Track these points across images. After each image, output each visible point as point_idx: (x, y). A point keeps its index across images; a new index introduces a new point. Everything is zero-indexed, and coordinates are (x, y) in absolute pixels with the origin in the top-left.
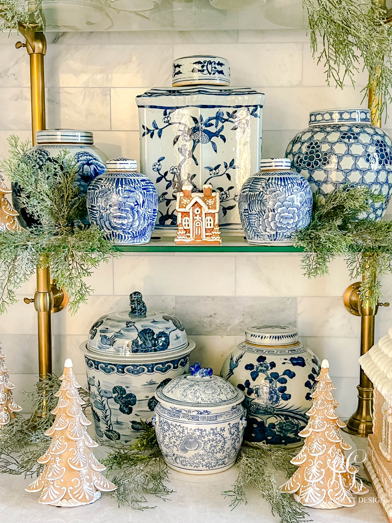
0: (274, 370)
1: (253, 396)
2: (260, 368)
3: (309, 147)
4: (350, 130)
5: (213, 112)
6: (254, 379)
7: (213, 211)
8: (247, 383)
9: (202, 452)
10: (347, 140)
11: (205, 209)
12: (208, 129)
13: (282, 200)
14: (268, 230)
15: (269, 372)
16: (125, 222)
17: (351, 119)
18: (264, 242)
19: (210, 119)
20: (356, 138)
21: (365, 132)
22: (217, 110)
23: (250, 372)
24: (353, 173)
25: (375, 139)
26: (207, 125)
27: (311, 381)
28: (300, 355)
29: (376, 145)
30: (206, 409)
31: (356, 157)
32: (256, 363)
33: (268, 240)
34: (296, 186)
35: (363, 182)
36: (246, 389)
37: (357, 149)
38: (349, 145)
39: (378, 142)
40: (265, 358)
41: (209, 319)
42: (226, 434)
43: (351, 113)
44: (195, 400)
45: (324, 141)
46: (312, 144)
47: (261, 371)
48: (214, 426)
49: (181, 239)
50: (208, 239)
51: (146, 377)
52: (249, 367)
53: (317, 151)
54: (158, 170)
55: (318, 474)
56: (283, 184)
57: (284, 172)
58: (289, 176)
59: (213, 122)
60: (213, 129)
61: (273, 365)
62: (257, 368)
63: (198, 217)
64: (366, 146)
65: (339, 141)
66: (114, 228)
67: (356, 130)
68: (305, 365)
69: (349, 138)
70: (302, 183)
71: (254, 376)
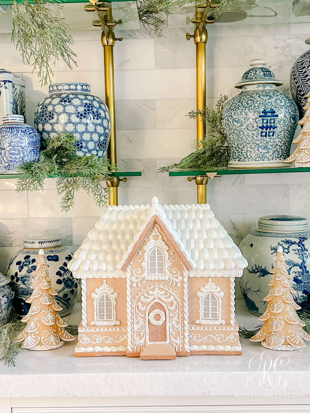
1: (20, 282)
2: (25, 263)
3: (41, 108)
4: (68, 96)
6: (20, 271)
8: (16, 274)
10: (63, 103)
13: (10, 142)
14: (3, 162)
15: (30, 266)
17: (70, 89)
18: (2, 171)
20: (69, 102)
21: (77, 97)
23: (18, 266)
24: (68, 125)
25: (84, 102)
27: (61, 271)
28: (56, 254)
29: (85, 106)
31: (69, 114)
32: (23, 260)
33: (4, 170)
34: (20, 133)
35: (76, 131)
36: (16, 278)
37: (70, 109)
38: (64, 106)
39: (86, 104)
40: (29, 256)
41: (11, 235)
43: (70, 85)
45: (50, 104)
46: (43, 106)
47: (25, 265)
52: (19, 263)
53: (46, 111)
55: (35, 327)
56: (10, 131)
57: (14, 123)
58: (17, 126)
61: (34, 261)
62: (23, 263)
64: (76, 107)
65: (59, 104)
67: (71, 97)
68: (58, 260)
69: (65, 101)
70: (26, 131)
71: (21, 269)
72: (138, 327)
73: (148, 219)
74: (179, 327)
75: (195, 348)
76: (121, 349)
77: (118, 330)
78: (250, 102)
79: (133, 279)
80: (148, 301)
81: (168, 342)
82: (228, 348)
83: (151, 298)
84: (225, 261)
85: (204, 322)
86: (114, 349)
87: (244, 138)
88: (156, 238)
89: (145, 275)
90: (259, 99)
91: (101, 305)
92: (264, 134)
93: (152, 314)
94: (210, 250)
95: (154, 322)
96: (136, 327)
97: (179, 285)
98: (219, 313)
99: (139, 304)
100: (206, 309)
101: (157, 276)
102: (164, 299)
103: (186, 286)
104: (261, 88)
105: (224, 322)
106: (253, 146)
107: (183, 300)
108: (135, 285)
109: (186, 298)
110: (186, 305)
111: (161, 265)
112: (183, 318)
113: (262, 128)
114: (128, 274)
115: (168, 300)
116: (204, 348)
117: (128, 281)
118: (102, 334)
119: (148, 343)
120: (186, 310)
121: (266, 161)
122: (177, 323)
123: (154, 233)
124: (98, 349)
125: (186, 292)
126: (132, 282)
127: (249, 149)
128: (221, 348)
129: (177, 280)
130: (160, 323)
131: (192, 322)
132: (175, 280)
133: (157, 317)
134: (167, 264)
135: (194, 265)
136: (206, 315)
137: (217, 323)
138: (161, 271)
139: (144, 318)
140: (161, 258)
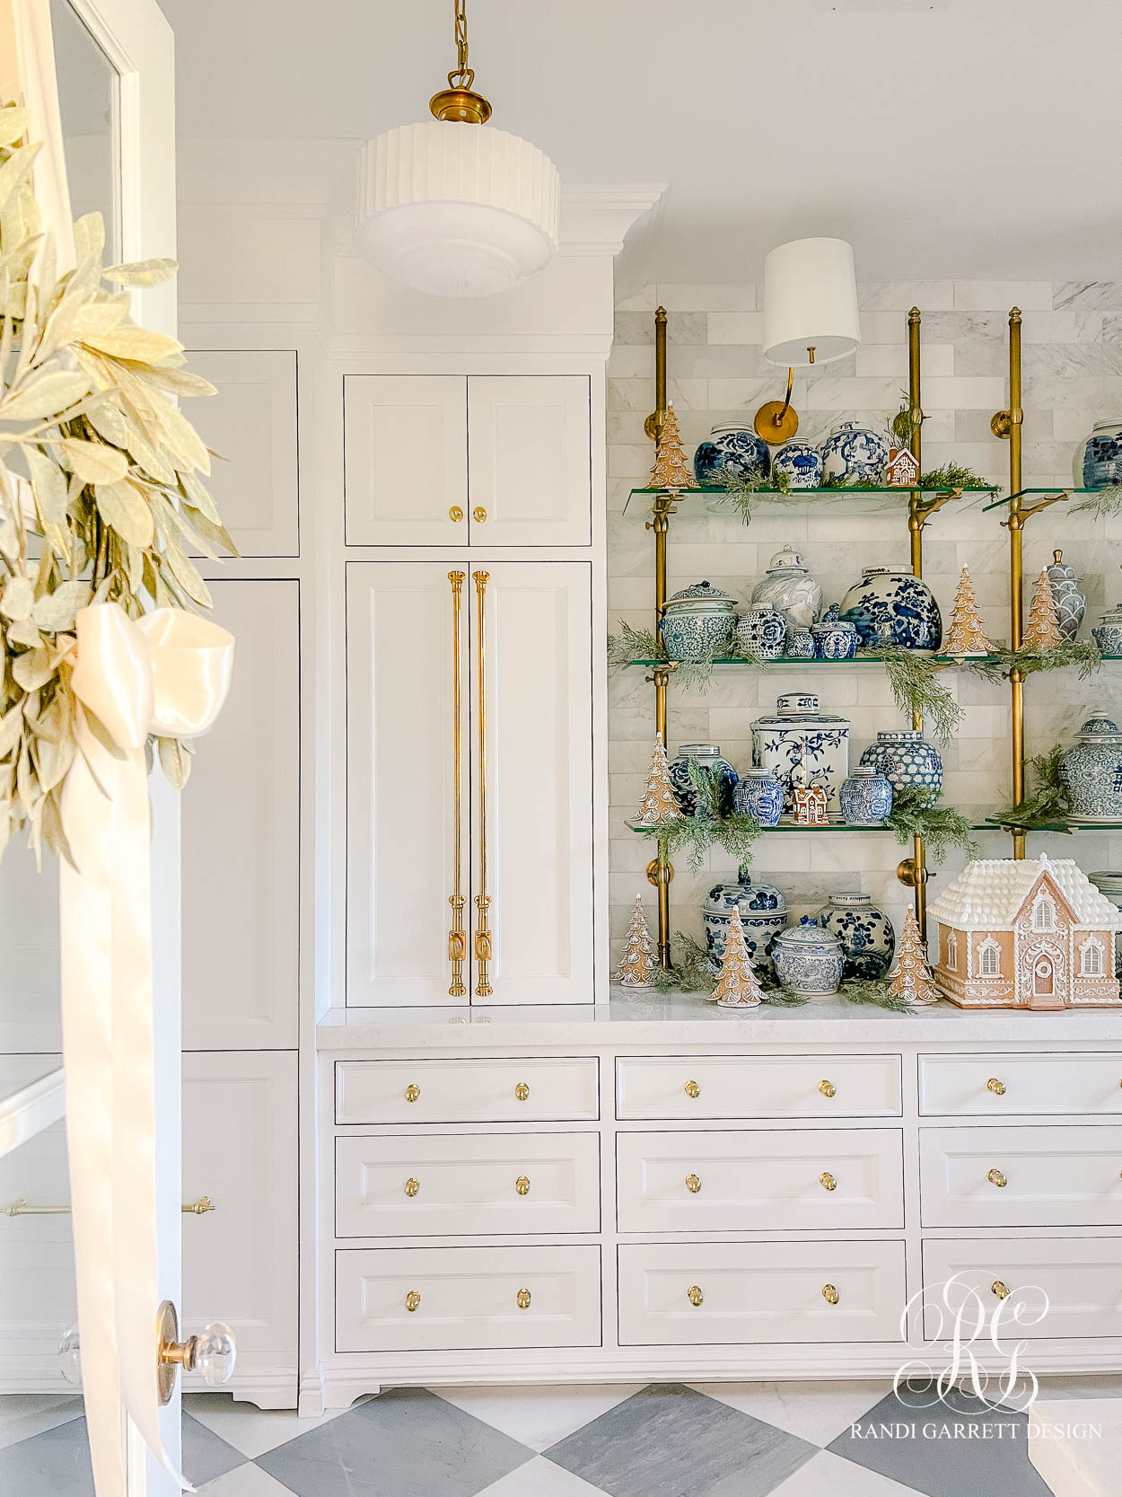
0: (860, 922)
2: (849, 921)
3: (884, 758)
4: (912, 746)
5: (815, 734)
7: (822, 803)
8: (840, 933)
9: (820, 977)
11: (818, 802)
12: (812, 745)
13: (876, 796)
14: (865, 816)
15: (856, 924)
16: (767, 810)
17: (911, 738)
19: (813, 738)
20: (916, 752)
21: (922, 748)
22: (817, 732)
23: (841, 924)
24: (916, 776)
25: (929, 753)
26: (811, 743)
28: (877, 912)
29: (931, 757)
30: (821, 945)
31: (918, 765)
32: (845, 918)
33: (866, 823)
34: (881, 786)
35: (924, 782)
36: (840, 937)
37: (918, 760)
38: (912, 757)
39: (931, 754)
40: (851, 914)
41: (790, 891)
42: (836, 964)
43: (911, 734)
44: (812, 940)
45: (895, 754)
47: (851, 923)
48: (828, 958)
49: (801, 822)
50: (820, 822)
51: (763, 929)
52: (840, 921)
53: (890, 761)
54: (776, 774)
56: (875, 785)
59: (815, 740)
60: (815, 745)
61: (859, 918)
62: (847, 921)
63: (812, 807)
64: (924, 758)
65: (906, 754)
66: (761, 815)
67: (917, 746)
68: (881, 918)
69: (912, 752)
70: (884, 783)
71: (845, 927)
72: (1025, 979)
73: (1039, 873)
74: (1064, 979)
75: (1078, 1001)
76: (1006, 1001)
77: (1003, 982)
78: (1101, 757)
79: (1021, 932)
80: (1035, 953)
81: (1054, 993)
82: (1110, 1001)
83: (1039, 951)
84: (1108, 915)
85: (1086, 976)
86: (1000, 1002)
87: (1095, 792)
88: (1043, 892)
89: (1032, 928)
90: (1111, 754)
91: (985, 957)
92: (1117, 789)
93: (1040, 966)
94: (1091, 905)
95: (1040, 974)
96: (1024, 979)
97: (1065, 938)
98: (1101, 966)
99: (1027, 956)
100: (1087, 963)
101: (1044, 930)
102: (1051, 953)
103: (1071, 939)
104: (1108, 742)
105: (1105, 976)
106: (1105, 800)
107: (1069, 953)
108: (1022, 938)
109: (1071, 950)
110: (1071, 957)
111: (1048, 919)
112: (1069, 970)
113: (1116, 783)
114: (1016, 927)
115: (1055, 953)
116: (1087, 1001)
117: (1016, 933)
118: (988, 986)
119: (1035, 995)
120: (1071, 963)
121: (1118, 816)
122: (1063, 975)
123: (1041, 888)
124: (985, 1002)
125: (1071, 944)
126: (1020, 935)
127: (1101, 803)
128: (1103, 1001)
129: (1064, 934)
130: (1048, 974)
131: (1075, 976)
132: (1062, 933)
133: (1044, 969)
134: (1054, 918)
135: (1081, 919)
136: (1087, 969)
137: (1099, 976)
138: (1048, 924)
139: (1031, 970)
140: (1047, 912)
